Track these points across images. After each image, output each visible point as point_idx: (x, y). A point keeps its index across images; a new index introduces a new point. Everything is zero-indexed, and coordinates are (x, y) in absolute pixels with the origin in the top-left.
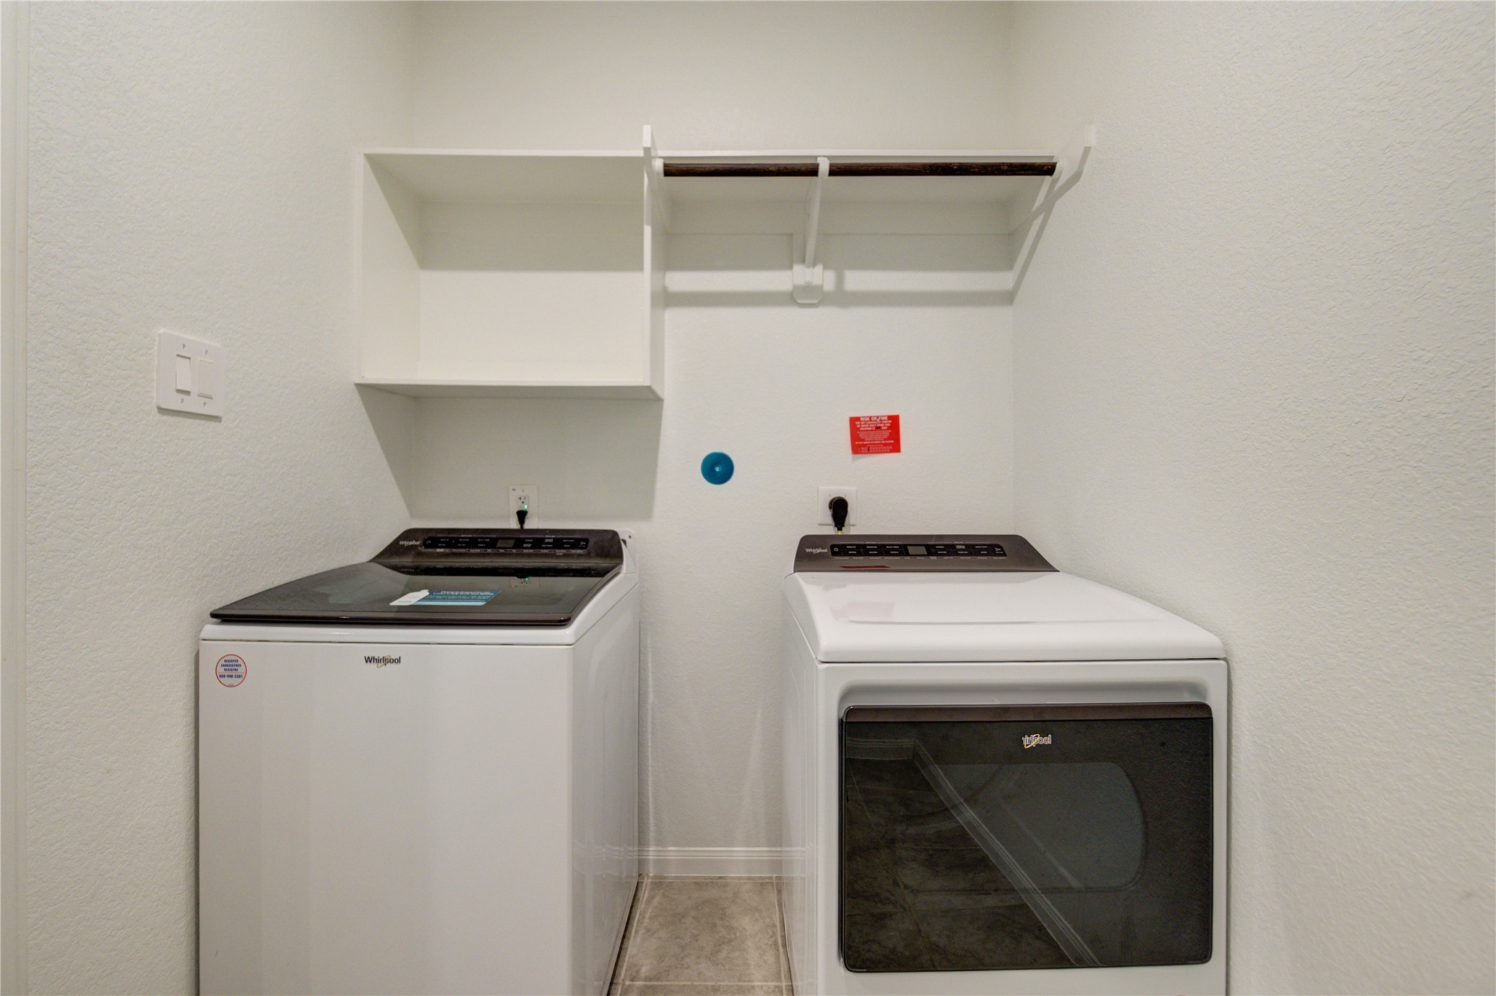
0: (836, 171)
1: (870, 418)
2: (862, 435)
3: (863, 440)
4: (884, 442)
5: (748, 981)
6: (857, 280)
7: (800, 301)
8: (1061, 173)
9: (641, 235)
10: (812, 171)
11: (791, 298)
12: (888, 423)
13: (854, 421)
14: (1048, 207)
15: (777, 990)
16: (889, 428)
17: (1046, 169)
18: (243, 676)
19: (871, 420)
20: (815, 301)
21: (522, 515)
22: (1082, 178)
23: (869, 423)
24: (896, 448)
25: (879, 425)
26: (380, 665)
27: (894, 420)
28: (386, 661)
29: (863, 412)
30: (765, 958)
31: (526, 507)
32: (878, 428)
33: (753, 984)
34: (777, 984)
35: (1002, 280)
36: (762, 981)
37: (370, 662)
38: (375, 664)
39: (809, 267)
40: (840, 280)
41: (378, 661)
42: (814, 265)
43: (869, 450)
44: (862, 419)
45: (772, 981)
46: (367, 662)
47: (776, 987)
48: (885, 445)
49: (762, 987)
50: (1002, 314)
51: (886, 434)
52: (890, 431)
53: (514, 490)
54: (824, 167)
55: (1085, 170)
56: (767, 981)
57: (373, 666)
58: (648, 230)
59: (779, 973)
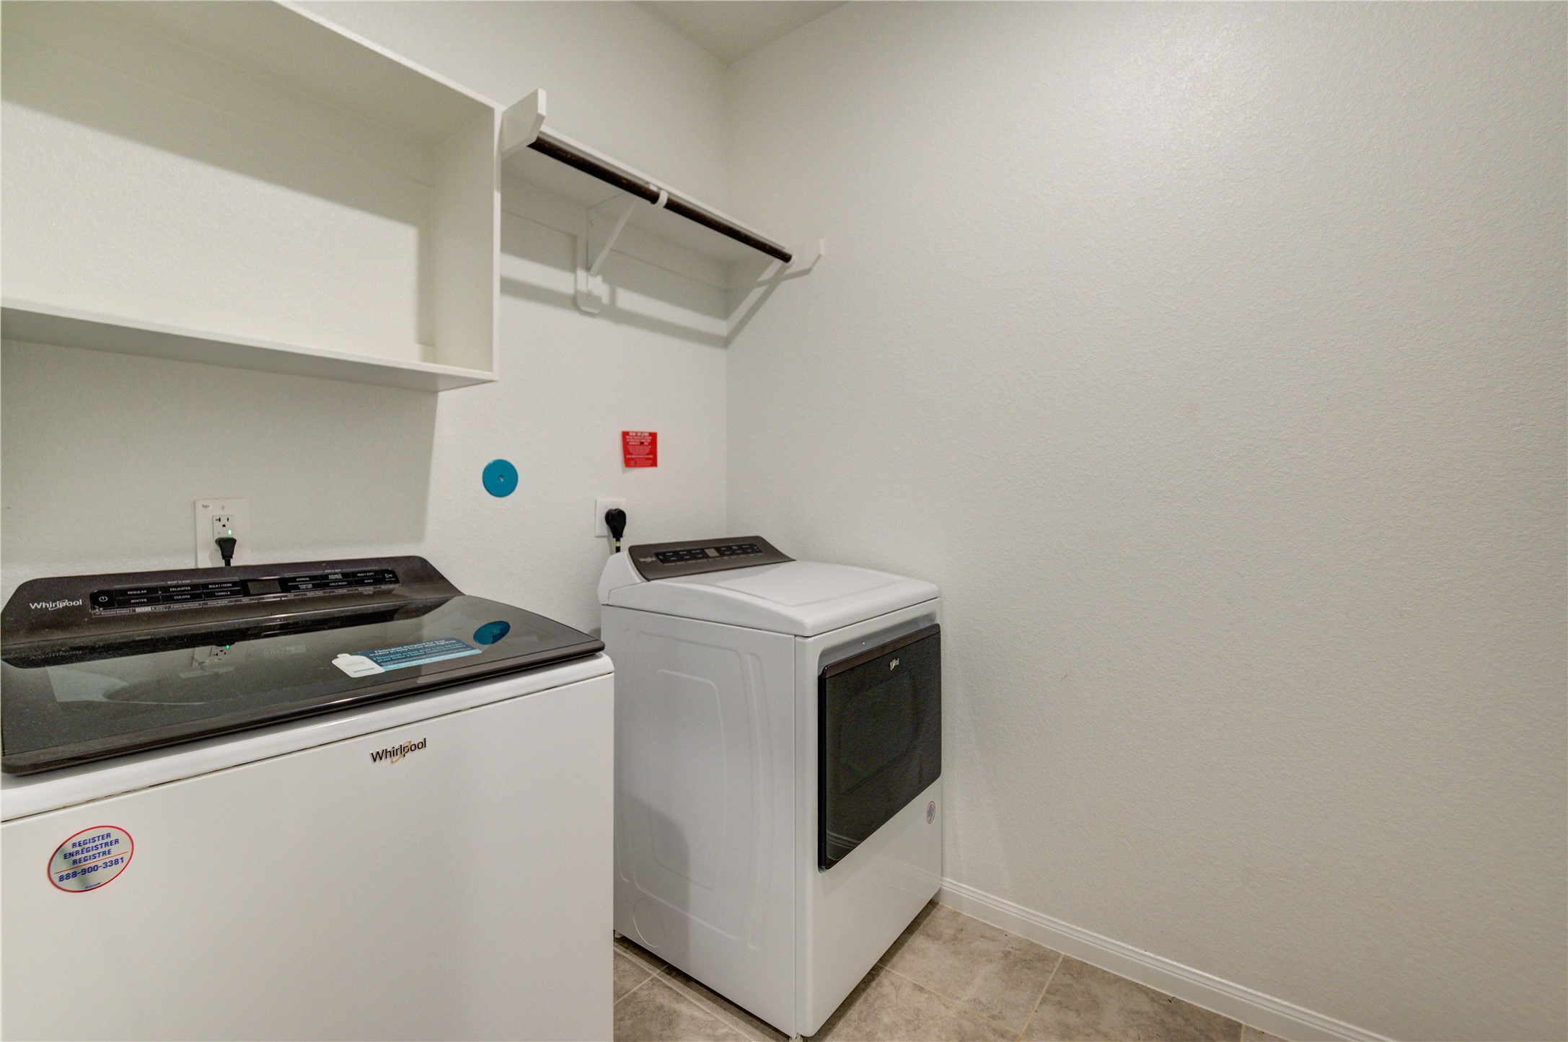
0: (673, 206)
1: (636, 433)
2: (631, 449)
3: (631, 454)
4: (646, 456)
5: (626, 992)
6: (628, 300)
7: (584, 308)
8: (793, 263)
9: (492, 198)
10: (653, 198)
11: (575, 302)
12: (649, 439)
13: (625, 434)
14: (772, 285)
15: (654, 982)
16: (650, 444)
17: (786, 258)
18: (126, 861)
19: (636, 436)
20: (596, 312)
21: (227, 546)
22: (811, 273)
23: (635, 438)
24: (654, 463)
25: (642, 441)
26: (395, 759)
27: (653, 436)
28: (403, 750)
29: (632, 428)
30: (621, 968)
31: (230, 532)
32: (642, 443)
33: (632, 991)
34: (650, 978)
35: (720, 327)
36: (636, 985)
37: (381, 759)
38: (389, 760)
39: (592, 276)
40: (613, 297)
41: (393, 753)
42: (596, 275)
43: (635, 463)
44: (630, 434)
45: (645, 979)
46: (375, 760)
47: (652, 980)
48: (647, 459)
49: (641, 988)
50: (720, 354)
51: (648, 451)
52: (650, 447)
53: (205, 507)
54: (663, 199)
55: (815, 269)
56: (641, 982)
57: (386, 762)
58: (497, 197)
59: (643, 970)
